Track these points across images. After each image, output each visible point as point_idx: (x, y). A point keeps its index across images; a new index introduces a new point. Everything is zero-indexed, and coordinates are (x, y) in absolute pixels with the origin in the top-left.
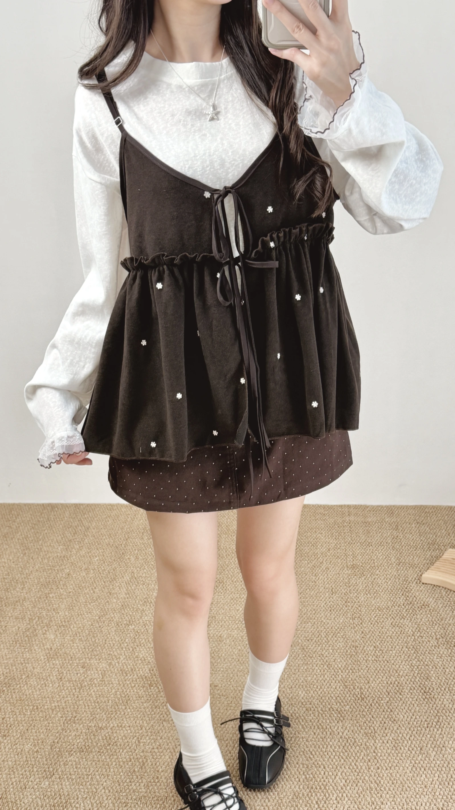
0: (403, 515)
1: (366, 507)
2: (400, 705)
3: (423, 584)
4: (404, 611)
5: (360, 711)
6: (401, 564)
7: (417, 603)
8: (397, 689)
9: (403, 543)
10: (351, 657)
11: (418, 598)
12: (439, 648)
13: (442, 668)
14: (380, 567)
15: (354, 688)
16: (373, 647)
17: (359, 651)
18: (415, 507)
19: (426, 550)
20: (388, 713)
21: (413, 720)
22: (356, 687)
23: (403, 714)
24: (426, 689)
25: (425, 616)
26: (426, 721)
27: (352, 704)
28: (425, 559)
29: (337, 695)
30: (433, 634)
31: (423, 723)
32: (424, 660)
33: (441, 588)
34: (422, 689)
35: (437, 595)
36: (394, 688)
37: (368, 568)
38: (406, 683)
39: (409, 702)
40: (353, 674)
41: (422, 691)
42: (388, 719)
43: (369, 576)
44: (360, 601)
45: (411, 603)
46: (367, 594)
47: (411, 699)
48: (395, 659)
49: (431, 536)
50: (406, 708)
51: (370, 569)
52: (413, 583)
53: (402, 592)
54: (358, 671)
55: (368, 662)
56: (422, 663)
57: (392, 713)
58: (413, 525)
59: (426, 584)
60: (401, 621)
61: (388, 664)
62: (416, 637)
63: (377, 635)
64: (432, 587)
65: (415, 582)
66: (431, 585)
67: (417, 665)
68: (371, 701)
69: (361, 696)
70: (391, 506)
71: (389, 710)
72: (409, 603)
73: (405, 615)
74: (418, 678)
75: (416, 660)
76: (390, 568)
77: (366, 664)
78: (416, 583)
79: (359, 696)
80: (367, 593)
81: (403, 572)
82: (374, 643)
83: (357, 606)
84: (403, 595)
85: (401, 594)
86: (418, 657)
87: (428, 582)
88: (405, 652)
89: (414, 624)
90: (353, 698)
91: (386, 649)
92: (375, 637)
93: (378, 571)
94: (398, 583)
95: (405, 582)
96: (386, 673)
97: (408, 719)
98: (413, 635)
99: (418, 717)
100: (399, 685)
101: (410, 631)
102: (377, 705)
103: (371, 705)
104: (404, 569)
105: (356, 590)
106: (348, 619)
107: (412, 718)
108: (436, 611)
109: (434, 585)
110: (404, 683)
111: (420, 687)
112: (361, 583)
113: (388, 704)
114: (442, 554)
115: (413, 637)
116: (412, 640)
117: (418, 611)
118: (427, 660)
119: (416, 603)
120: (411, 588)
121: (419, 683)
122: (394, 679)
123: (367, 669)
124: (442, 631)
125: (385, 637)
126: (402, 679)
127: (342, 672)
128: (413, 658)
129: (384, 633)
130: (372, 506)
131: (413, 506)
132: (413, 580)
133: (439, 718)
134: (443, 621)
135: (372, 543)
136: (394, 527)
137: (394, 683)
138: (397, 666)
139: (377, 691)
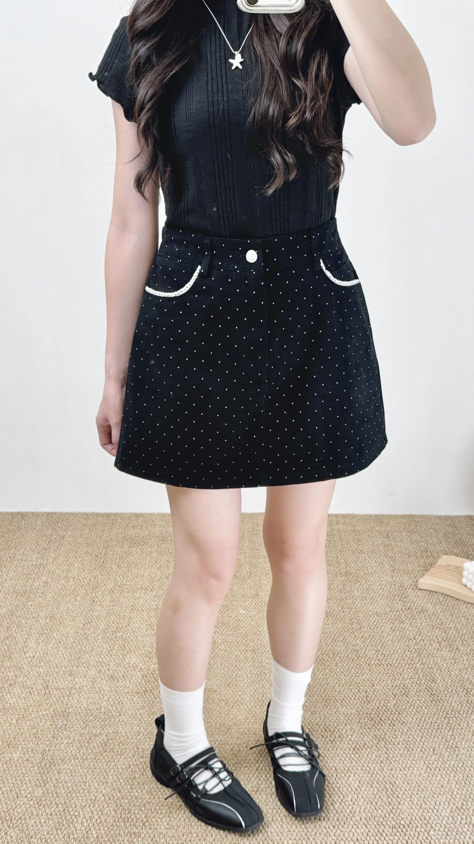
0: (392, 524)
1: (353, 516)
2: (408, 707)
3: (419, 589)
4: (403, 615)
5: (367, 713)
6: (396, 571)
7: (416, 608)
8: (403, 691)
9: (395, 551)
10: (353, 661)
11: (416, 604)
12: (441, 651)
13: (447, 671)
14: (374, 574)
15: (359, 691)
16: (374, 651)
17: (361, 655)
18: (404, 517)
19: (419, 557)
20: (396, 716)
21: (422, 722)
22: (361, 691)
23: (412, 716)
24: (432, 691)
25: (425, 621)
26: (436, 722)
27: (358, 708)
28: (419, 566)
29: (341, 698)
30: (435, 637)
31: (433, 725)
32: (427, 663)
33: (438, 594)
34: (429, 691)
35: (435, 601)
36: (400, 691)
37: (362, 574)
38: (411, 686)
39: (416, 705)
40: (356, 678)
41: (429, 693)
42: (397, 722)
43: (363, 582)
44: (357, 607)
45: (409, 608)
46: (363, 600)
47: (418, 702)
48: (398, 662)
49: (423, 544)
50: (415, 710)
51: (364, 576)
52: (409, 589)
53: (399, 598)
54: (361, 675)
55: (371, 665)
56: (426, 666)
57: (400, 716)
58: (404, 534)
59: (422, 590)
60: (401, 626)
61: (391, 668)
62: (418, 641)
63: (377, 639)
64: (428, 593)
65: (411, 589)
66: (428, 590)
67: (421, 668)
68: (378, 704)
69: (366, 699)
70: (379, 515)
71: (397, 713)
72: (407, 608)
73: (404, 619)
74: (423, 681)
75: (420, 663)
76: (384, 574)
77: (369, 668)
78: (413, 589)
79: (365, 699)
80: (363, 598)
81: (398, 578)
82: (375, 646)
83: (354, 612)
84: (400, 600)
85: (398, 600)
86: (421, 660)
87: (424, 588)
88: (408, 656)
89: (414, 628)
90: (359, 701)
91: (388, 653)
92: (375, 641)
93: (372, 578)
94: (394, 589)
95: (401, 589)
96: (390, 676)
97: (418, 721)
98: (414, 639)
99: (427, 719)
100: (405, 688)
101: (411, 634)
102: (384, 708)
103: (378, 708)
104: (399, 576)
105: (351, 596)
106: (347, 624)
107: (421, 720)
108: (435, 615)
109: (431, 591)
110: (410, 686)
111: (426, 689)
112: (356, 589)
113: (396, 707)
114: (435, 561)
115: (415, 641)
116: (414, 643)
117: (417, 616)
118: (431, 663)
119: (414, 608)
120: (408, 594)
121: (425, 686)
122: (399, 682)
123: (370, 672)
124: (443, 635)
125: (386, 641)
126: (407, 682)
127: (345, 676)
128: (417, 661)
129: (385, 636)
130: (360, 515)
131: (401, 516)
132: (409, 586)
133: (449, 720)
134: (443, 625)
135: (364, 550)
136: (385, 536)
137: (400, 686)
138: (401, 670)
139: (382, 693)
